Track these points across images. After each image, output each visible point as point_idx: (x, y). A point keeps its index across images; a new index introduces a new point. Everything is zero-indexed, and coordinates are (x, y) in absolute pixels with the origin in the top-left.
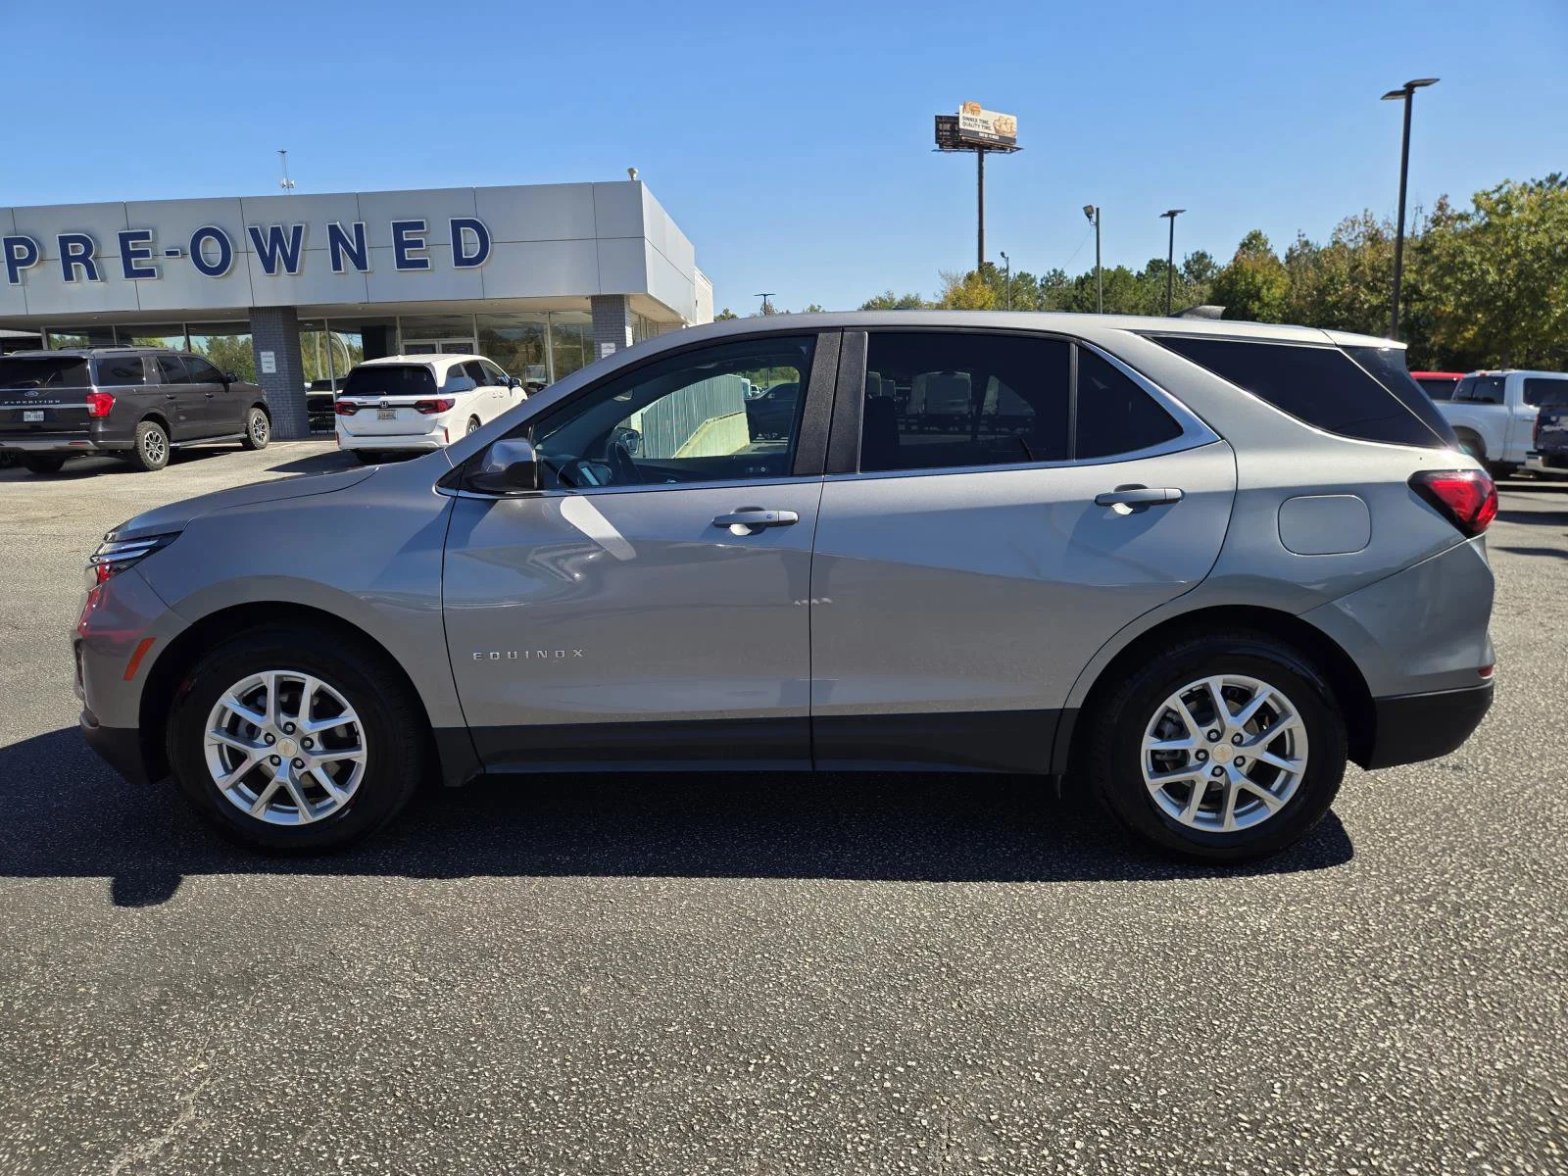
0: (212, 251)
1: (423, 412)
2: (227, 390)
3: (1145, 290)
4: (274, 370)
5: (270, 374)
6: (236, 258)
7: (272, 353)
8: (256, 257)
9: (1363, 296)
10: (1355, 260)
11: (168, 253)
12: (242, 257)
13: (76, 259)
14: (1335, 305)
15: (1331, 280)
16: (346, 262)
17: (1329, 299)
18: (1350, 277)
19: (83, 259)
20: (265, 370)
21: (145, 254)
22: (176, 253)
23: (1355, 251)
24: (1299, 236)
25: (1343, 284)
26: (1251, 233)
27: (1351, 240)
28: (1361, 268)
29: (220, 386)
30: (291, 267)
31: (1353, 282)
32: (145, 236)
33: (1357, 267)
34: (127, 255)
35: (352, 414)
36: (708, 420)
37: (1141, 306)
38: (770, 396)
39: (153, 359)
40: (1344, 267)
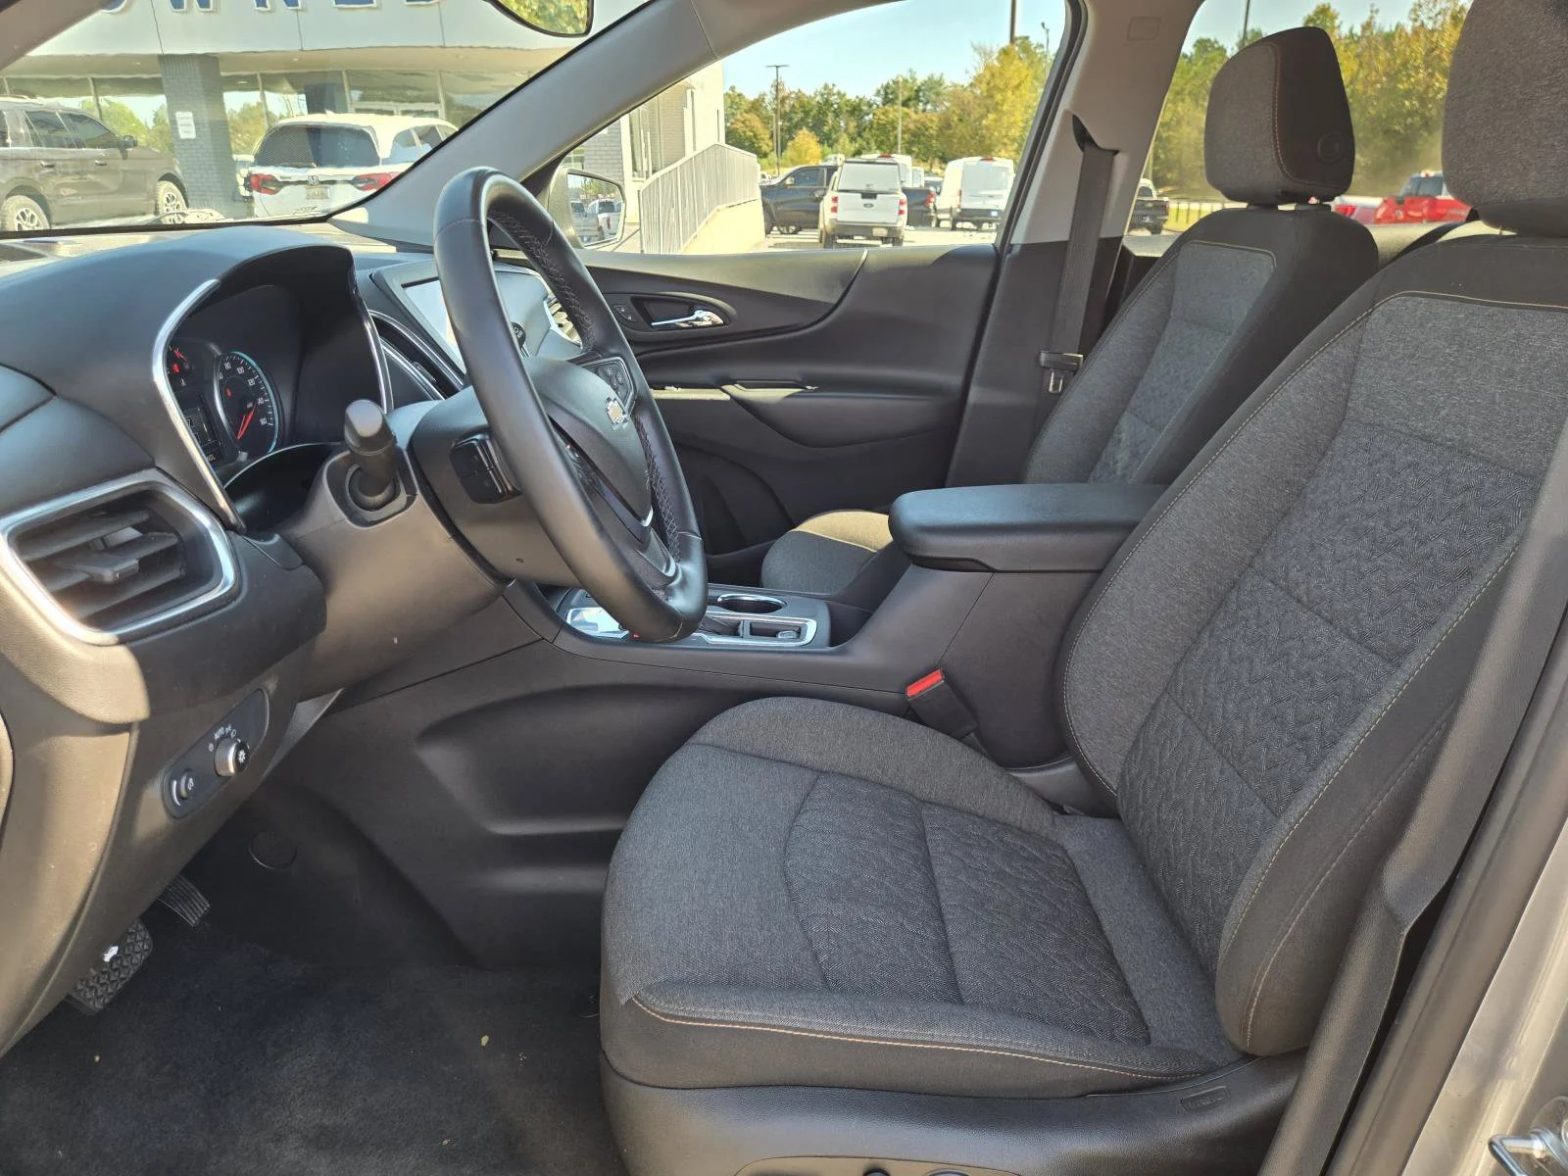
2: (125, 157)
3: (1192, 74)
4: (193, 135)
5: (189, 140)
7: (190, 114)
9: (1437, 84)
10: (1432, 42)
14: (1408, 94)
15: (1405, 64)
17: (1401, 87)
18: (1425, 62)
20: (183, 136)
23: (1433, 31)
24: (1372, 11)
25: (1416, 69)
26: (1318, 7)
27: (1430, 18)
28: (1437, 52)
29: (116, 152)
31: (1427, 68)
33: (1433, 50)
35: (274, 192)
36: (719, 207)
37: (1187, 92)
38: (788, 182)
39: (22, 116)
40: (1420, 49)
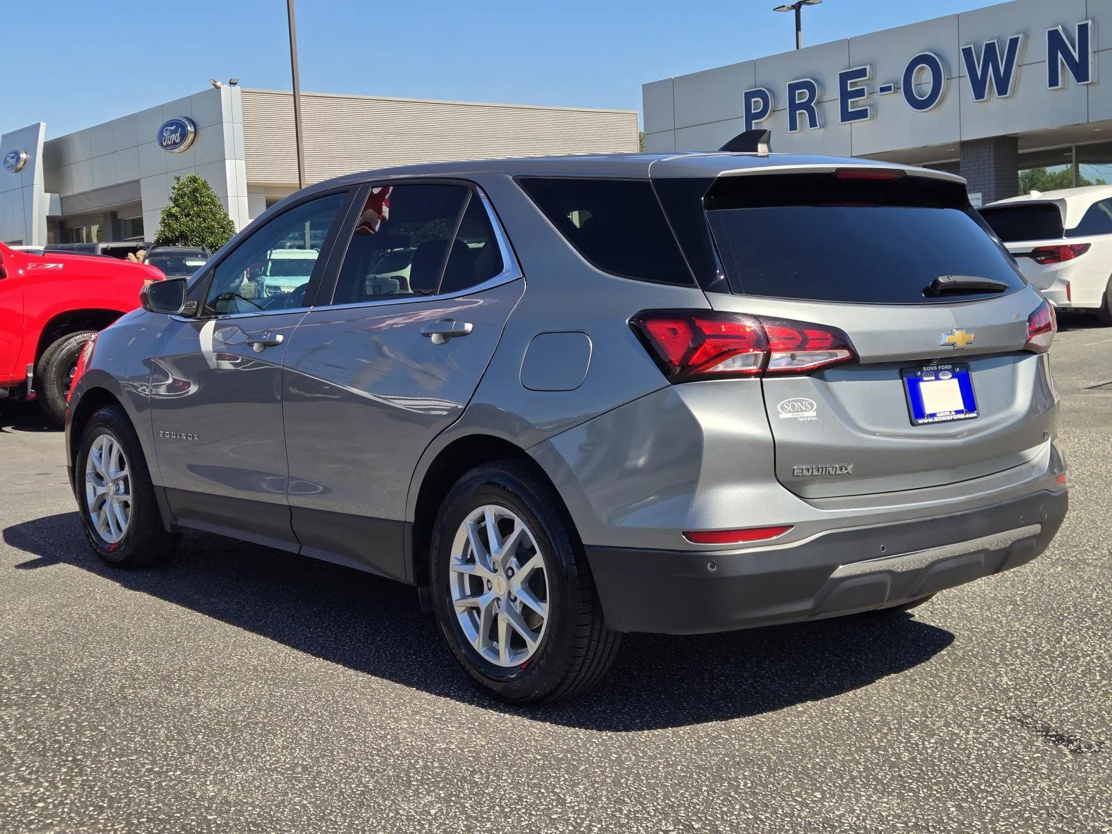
0: (924, 80)
1: (1041, 262)
6: (948, 86)
8: (967, 81)
11: (882, 90)
12: (955, 82)
13: (801, 106)
16: (1066, 74)
19: (806, 106)
21: (860, 93)
22: (888, 89)
30: (1002, 90)
32: (862, 73)
34: (845, 95)
